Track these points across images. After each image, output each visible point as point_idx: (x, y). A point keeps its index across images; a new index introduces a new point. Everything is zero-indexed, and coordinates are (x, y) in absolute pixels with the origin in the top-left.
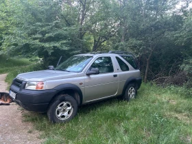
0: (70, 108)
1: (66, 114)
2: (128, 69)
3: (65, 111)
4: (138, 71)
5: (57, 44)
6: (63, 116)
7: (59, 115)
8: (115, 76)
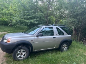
0: (25, 53)
1: (22, 56)
2: (63, 34)
3: (22, 54)
4: (70, 35)
5: (32, 21)
6: (21, 57)
7: (18, 56)
8: (54, 38)
